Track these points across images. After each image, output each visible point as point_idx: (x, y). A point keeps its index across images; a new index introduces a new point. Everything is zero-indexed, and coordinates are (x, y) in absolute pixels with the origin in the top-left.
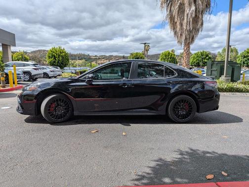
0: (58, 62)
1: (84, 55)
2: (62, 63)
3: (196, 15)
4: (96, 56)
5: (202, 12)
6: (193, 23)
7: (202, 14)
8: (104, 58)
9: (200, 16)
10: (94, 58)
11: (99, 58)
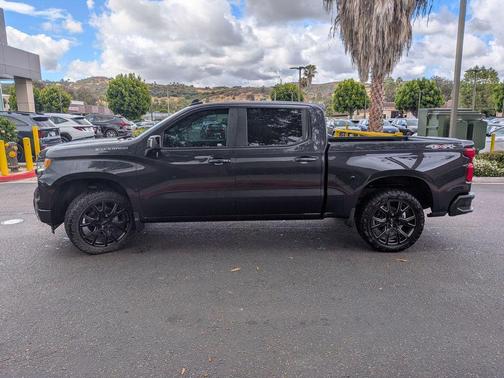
0: (129, 105)
1: (183, 86)
2: (136, 108)
3: (395, 18)
4: (207, 88)
5: (408, 11)
6: (390, 34)
7: (407, 16)
8: (222, 93)
9: (404, 20)
10: (203, 92)
11: (213, 93)
